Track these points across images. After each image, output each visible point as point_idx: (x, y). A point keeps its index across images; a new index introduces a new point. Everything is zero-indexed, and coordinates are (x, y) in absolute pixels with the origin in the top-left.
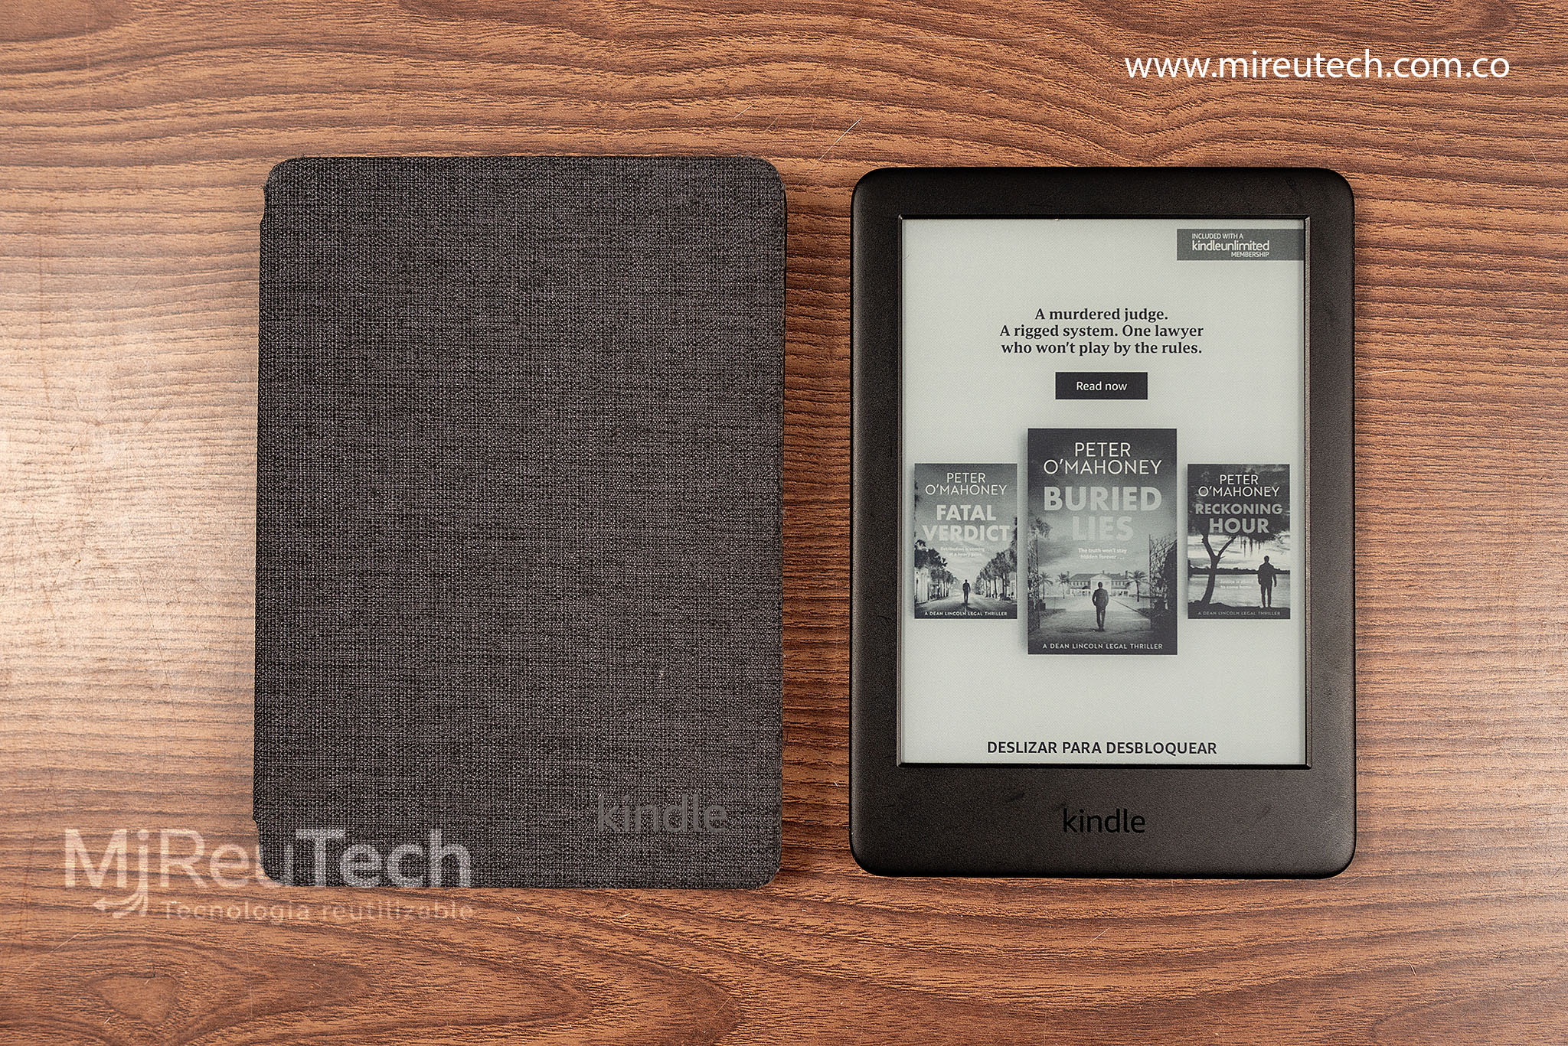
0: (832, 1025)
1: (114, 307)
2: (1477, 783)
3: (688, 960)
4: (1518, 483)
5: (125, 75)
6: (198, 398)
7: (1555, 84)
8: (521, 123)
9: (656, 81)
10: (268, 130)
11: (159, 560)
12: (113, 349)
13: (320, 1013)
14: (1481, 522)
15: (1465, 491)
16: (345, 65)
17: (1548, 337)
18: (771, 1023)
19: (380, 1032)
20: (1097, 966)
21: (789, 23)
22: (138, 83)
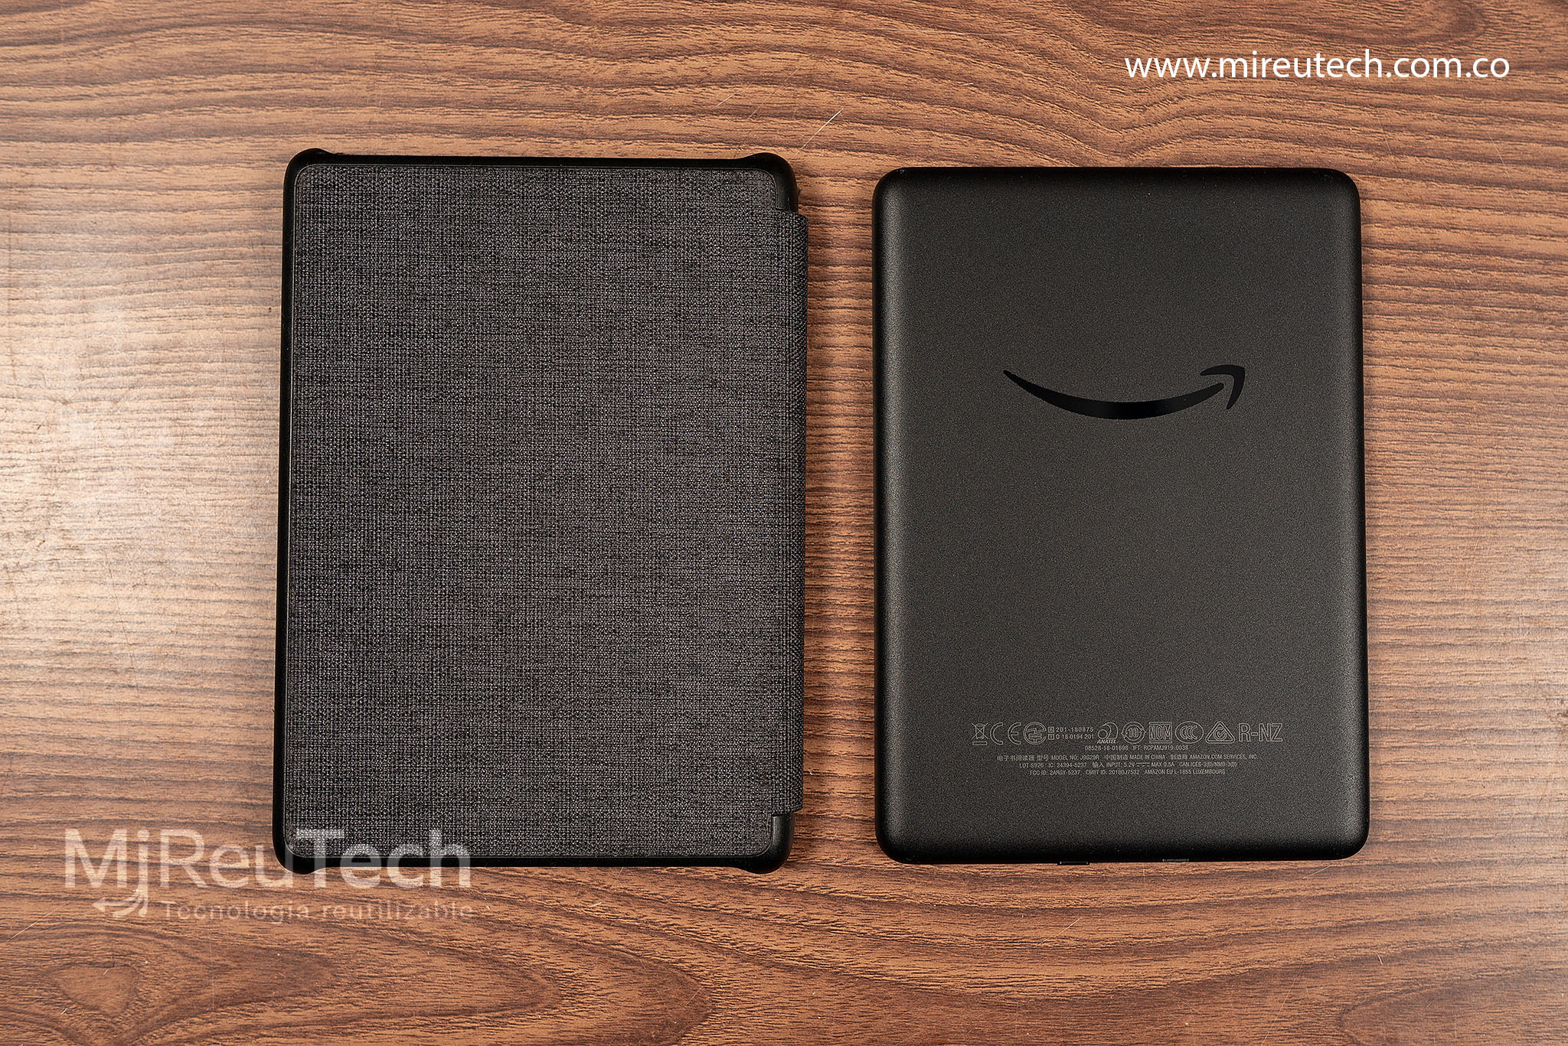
0: (804, 1015)
1: (84, 284)
2: (1443, 774)
3: (659, 950)
4: (1483, 478)
5: (101, 51)
6: (169, 377)
7: (1521, 88)
8: (502, 107)
9: (638, 68)
10: (245, 109)
11: (126, 542)
12: (83, 326)
13: (284, 1004)
14: (1448, 517)
15: (1433, 486)
16: (324, 46)
17: (1514, 335)
18: (742, 1014)
19: (345, 1024)
20: (1069, 956)
21: (772, 13)
22: (114, 59)
